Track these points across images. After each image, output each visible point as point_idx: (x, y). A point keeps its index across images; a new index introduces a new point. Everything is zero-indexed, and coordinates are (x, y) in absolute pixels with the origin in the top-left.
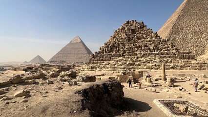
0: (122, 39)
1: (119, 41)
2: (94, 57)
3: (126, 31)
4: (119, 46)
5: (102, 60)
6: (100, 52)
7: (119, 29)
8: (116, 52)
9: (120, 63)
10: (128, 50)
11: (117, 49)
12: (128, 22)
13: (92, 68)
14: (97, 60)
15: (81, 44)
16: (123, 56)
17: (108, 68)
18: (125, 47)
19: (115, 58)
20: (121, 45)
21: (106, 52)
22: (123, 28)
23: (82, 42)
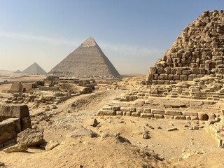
0: (204, 42)
1: (200, 47)
2: (157, 73)
3: (208, 28)
4: (200, 54)
5: (172, 78)
6: (166, 65)
7: (194, 25)
8: (195, 66)
9: (209, 87)
10: (219, 63)
11: (198, 60)
12: (207, 14)
13: (159, 93)
14: (164, 79)
15: (96, 49)
16: (211, 73)
17: (187, 94)
18: (211, 58)
19: (196, 77)
20: (204, 53)
21: (177, 66)
22: (202, 25)
23: (97, 46)
